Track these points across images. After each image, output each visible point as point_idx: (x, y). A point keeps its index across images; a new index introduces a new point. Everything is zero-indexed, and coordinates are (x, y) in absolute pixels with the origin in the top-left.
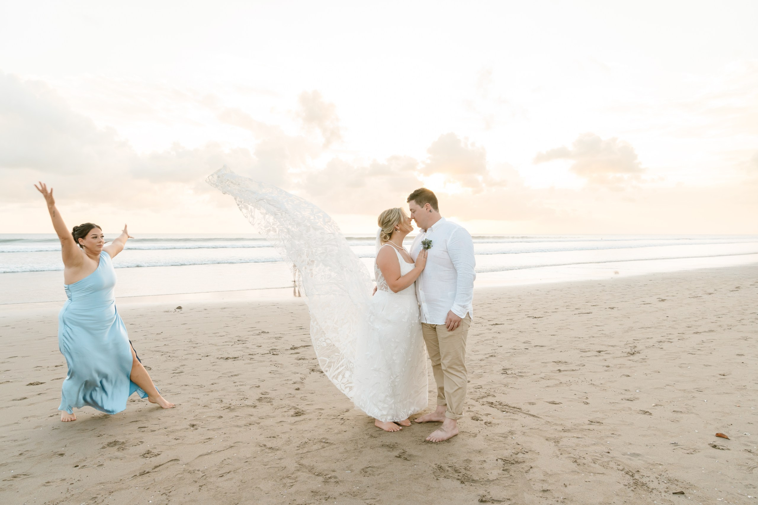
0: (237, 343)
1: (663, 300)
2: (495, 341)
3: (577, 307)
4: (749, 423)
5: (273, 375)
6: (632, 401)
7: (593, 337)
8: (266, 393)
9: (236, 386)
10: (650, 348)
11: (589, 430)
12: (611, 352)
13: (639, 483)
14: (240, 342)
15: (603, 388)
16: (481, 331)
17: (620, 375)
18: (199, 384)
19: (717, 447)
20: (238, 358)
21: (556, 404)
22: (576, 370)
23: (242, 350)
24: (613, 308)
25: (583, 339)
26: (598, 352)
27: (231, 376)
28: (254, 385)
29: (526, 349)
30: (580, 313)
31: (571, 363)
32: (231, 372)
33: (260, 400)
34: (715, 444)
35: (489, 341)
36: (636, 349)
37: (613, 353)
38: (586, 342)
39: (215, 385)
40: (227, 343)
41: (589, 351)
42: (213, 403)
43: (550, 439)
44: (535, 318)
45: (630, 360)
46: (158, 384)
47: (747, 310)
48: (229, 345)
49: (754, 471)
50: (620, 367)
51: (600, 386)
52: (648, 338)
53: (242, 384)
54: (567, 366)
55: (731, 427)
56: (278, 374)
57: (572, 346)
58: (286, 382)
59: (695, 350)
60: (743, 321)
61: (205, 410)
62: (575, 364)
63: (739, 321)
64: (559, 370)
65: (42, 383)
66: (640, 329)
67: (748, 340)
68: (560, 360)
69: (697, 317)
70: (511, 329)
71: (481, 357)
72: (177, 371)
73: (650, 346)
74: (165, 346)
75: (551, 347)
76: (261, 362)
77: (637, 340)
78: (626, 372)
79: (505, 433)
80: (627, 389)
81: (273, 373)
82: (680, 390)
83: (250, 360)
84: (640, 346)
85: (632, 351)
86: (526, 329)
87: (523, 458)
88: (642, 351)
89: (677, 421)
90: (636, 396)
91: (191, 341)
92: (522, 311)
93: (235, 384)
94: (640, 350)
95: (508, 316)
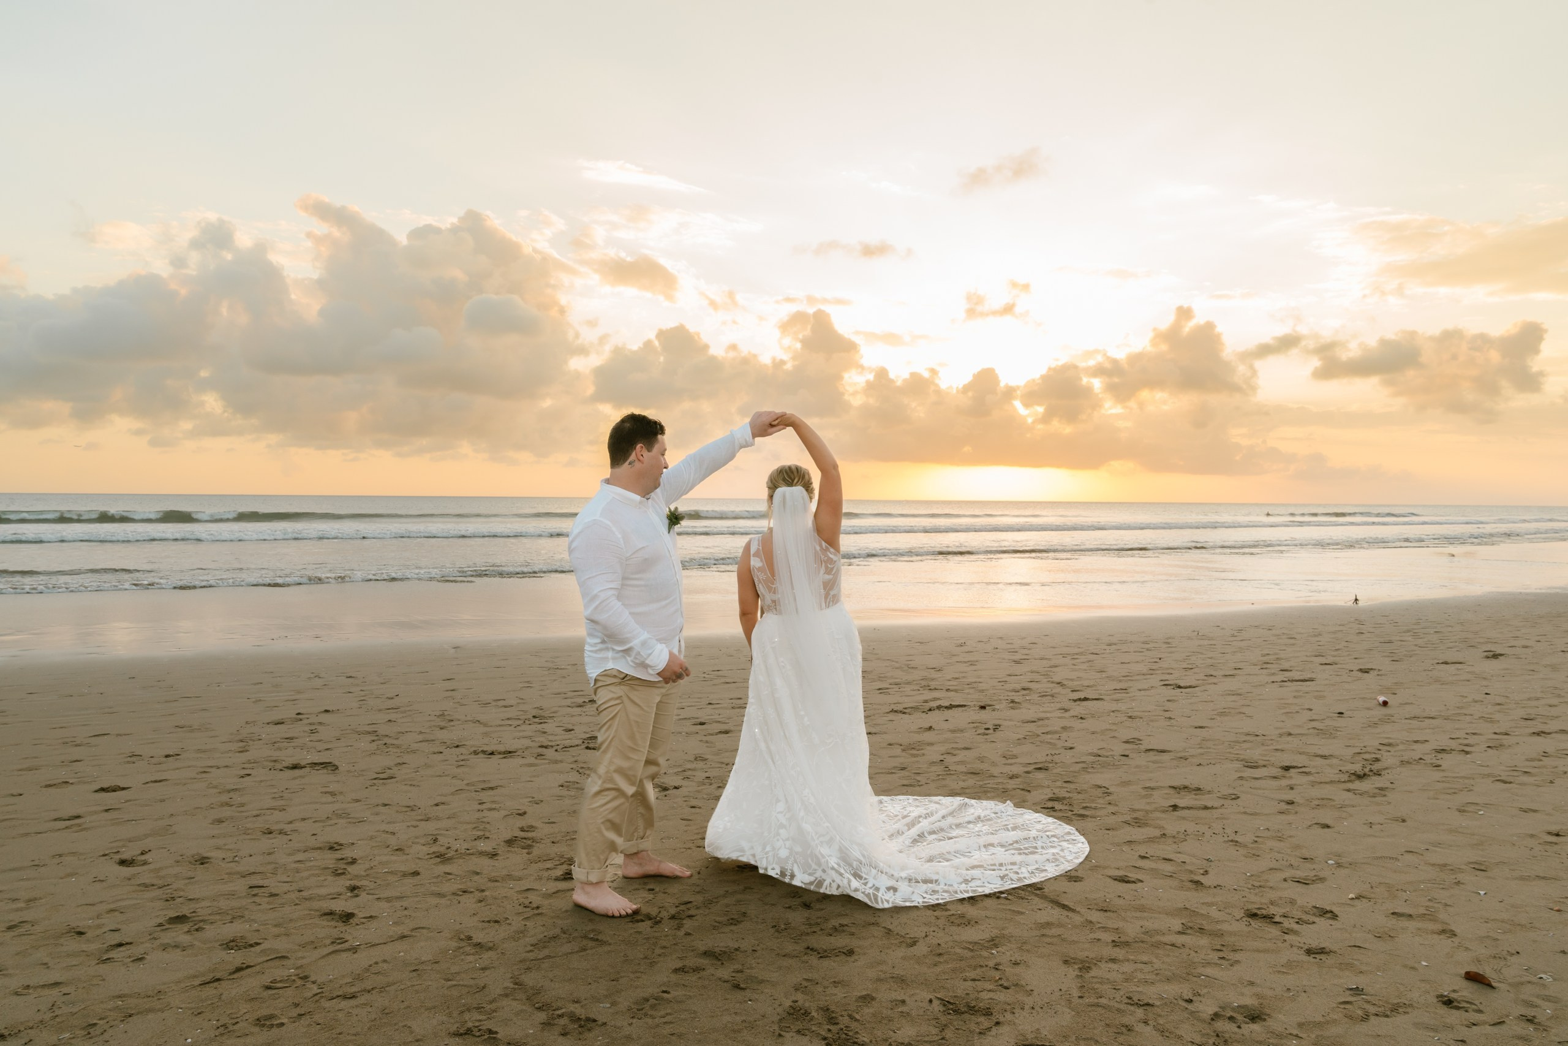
0: (529, 722)
1: (1496, 656)
2: (1064, 735)
3: (1286, 665)
5: (564, 792)
6: (1306, 884)
7: (1290, 734)
8: (531, 828)
9: (480, 811)
10: (1410, 763)
11: (1173, 945)
12: (1313, 771)
14: (537, 720)
15: (1254, 852)
16: (1046, 712)
17: (1309, 823)
18: (411, 804)
19: (1455, 1004)
20: (515, 752)
21: (1128, 882)
22: (1212, 808)
24: (1366, 671)
25: (1264, 737)
26: (1283, 770)
27: (482, 789)
28: (515, 811)
29: (1124, 756)
30: (1286, 679)
31: (1209, 792)
32: (485, 781)
33: (510, 842)
34: (1453, 996)
35: (1049, 736)
36: (1376, 767)
37: (1317, 773)
38: (1267, 746)
39: (440, 807)
40: (510, 722)
42: (418, 843)
43: (1073, 961)
44: (1180, 687)
45: (1349, 790)
46: (335, 799)
48: (510, 725)
50: (1319, 806)
51: (1251, 845)
52: (1417, 742)
53: (494, 806)
54: (1197, 797)
55: (1512, 959)
56: (577, 788)
57: (1230, 753)
59: (1515, 774)
61: (394, 858)
62: (1219, 795)
64: (1175, 807)
65: (124, 789)
66: (1407, 721)
68: (1187, 783)
69: (1559, 696)
70: (1113, 711)
71: (1016, 769)
72: (382, 776)
73: (1411, 761)
74: (390, 723)
75: (1183, 754)
76: (556, 762)
77: (1389, 745)
78: (1326, 816)
79: (981, 942)
80: (1308, 857)
81: (568, 787)
82: (1433, 865)
83: (536, 758)
84: (1388, 759)
85: (1365, 769)
86: (1147, 712)
87: (990, 1001)
88: (1387, 771)
89: (1389, 938)
90: (1322, 874)
91: (443, 715)
92: (1157, 672)
93: (481, 807)
94: (1384, 769)
95: (1120, 681)
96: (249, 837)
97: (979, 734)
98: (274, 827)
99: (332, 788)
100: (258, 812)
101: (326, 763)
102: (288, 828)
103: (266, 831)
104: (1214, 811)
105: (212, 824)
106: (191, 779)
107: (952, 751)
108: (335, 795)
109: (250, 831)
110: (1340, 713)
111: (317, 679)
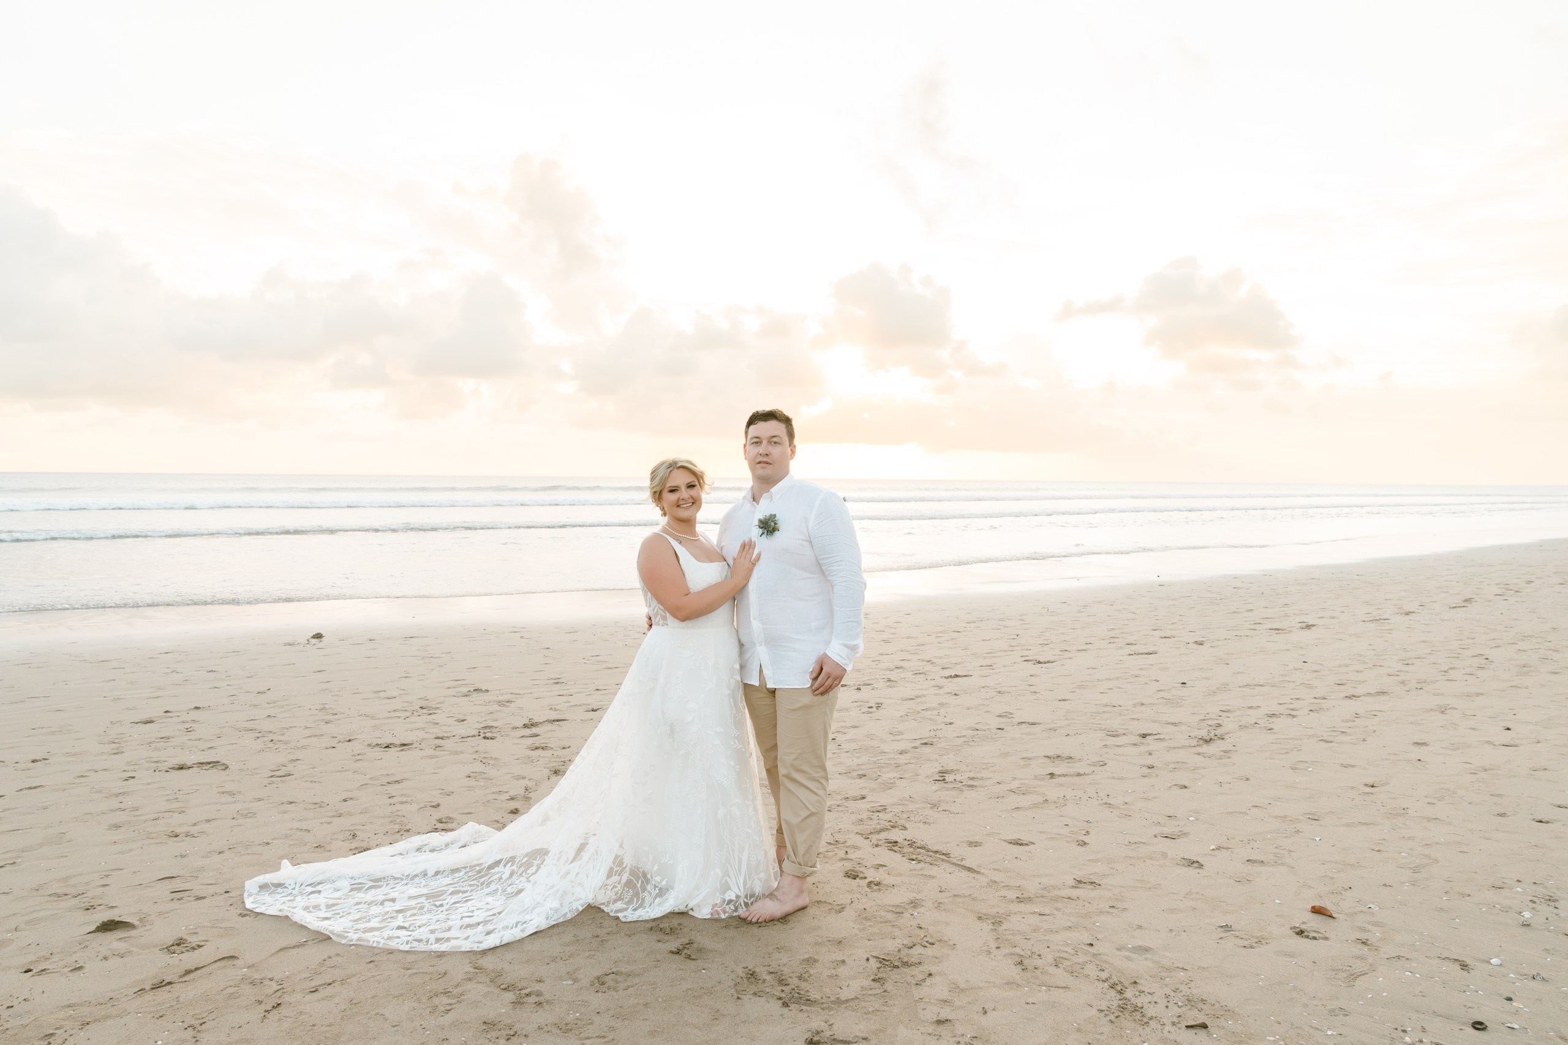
0: (418, 714)
1: (1309, 627)
2: (943, 711)
3: (1130, 640)
4: (1385, 885)
5: (472, 783)
6: (1173, 839)
7: (1142, 704)
8: (449, 820)
9: (391, 804)
10: (1248, 727)
11: (1069, 898)
12: (1167, 737)
13: (1128, 1007)
14: (424, 711)
15: (1125, 812)
16: (921, 689)
17: (1170, 785)
18: (319, 801)
19: (1306, 934)
20: (411, 744)
21: (1021, 845)
22: (1084, 774)
23: (423, 729)
25: (1121, 708)
26: (1141, 738)
27: (388, 783)
28: (428, 803)
29: (1000, 729)
30: (1133, 655)
31: (1080, 760)
32: (388, 775)
34: (1303, 927)
35: (929, 713)
36: (1219, 732)
37: (1170, 739)
38: (1124, 715)
39: (349, 803)
40: (397, 714)
41: (1124, 734)
42: (337, 839)
43: (986, 917)
44: (1039, 662)
45: (1199, 754)
46: (234, 799)
47: (1468, 649)
48: (399, 718)
49: (1357, 983)
50: (1175, 768)
51: (1123, 807)
52: (1251, 708)
53: (405, 799)
54: (1069, 765)
55: (1348, 893)
56: (485, 778)
57: (1093, 723)
58: (495, 796)
59: (1335, 734)
60: (1451, 672)
62: (1088, 762)
63: (1445, 672)
64: (1052, 775)
66: (1240, 689)
67: (1447, 712)
68: (1059, 753)
69: (1364, 662)
70: (983, 687)
71: (902, 746)
72: (279, 773)
73: (1248, 725)
74: (269, 719)
75: (1051, 726)
76: (456, 753)
77: (1228, 711)
78: (1183, 778)
79: (902, 905)
80: (1172, 815)
81: (475, 777)
82: (1276, 817)
83: (435, 750)
84: (1229, 725)
85: (1210, 734)
86: (1012, 686)
87: (920, 956)
88: (1228, 736)
89: (1247, 882)
90: (1186, 830)
91: (324, 708)
92: (1017, 648)
93: (391, 801)
94: (1226, 734)
95: (985, 658)
96: (153, 841)
97: (863, 713)
98: (178, 831)
99: (228, 787)
100: (156, 816)
101: (214, 762)
102: (194, 830)
103: (171, 834)
104: (1086, 777)
105: (108, 829)
106: (70, 784)
107: (841, 730)
108: (234, 794)
109: (153, 835)
110: (1183, 683)
111: (174, 674)
